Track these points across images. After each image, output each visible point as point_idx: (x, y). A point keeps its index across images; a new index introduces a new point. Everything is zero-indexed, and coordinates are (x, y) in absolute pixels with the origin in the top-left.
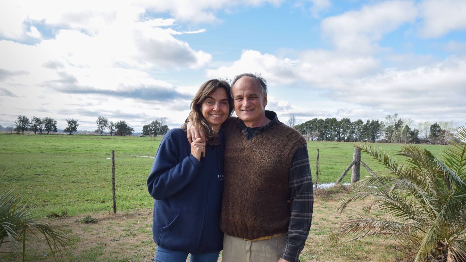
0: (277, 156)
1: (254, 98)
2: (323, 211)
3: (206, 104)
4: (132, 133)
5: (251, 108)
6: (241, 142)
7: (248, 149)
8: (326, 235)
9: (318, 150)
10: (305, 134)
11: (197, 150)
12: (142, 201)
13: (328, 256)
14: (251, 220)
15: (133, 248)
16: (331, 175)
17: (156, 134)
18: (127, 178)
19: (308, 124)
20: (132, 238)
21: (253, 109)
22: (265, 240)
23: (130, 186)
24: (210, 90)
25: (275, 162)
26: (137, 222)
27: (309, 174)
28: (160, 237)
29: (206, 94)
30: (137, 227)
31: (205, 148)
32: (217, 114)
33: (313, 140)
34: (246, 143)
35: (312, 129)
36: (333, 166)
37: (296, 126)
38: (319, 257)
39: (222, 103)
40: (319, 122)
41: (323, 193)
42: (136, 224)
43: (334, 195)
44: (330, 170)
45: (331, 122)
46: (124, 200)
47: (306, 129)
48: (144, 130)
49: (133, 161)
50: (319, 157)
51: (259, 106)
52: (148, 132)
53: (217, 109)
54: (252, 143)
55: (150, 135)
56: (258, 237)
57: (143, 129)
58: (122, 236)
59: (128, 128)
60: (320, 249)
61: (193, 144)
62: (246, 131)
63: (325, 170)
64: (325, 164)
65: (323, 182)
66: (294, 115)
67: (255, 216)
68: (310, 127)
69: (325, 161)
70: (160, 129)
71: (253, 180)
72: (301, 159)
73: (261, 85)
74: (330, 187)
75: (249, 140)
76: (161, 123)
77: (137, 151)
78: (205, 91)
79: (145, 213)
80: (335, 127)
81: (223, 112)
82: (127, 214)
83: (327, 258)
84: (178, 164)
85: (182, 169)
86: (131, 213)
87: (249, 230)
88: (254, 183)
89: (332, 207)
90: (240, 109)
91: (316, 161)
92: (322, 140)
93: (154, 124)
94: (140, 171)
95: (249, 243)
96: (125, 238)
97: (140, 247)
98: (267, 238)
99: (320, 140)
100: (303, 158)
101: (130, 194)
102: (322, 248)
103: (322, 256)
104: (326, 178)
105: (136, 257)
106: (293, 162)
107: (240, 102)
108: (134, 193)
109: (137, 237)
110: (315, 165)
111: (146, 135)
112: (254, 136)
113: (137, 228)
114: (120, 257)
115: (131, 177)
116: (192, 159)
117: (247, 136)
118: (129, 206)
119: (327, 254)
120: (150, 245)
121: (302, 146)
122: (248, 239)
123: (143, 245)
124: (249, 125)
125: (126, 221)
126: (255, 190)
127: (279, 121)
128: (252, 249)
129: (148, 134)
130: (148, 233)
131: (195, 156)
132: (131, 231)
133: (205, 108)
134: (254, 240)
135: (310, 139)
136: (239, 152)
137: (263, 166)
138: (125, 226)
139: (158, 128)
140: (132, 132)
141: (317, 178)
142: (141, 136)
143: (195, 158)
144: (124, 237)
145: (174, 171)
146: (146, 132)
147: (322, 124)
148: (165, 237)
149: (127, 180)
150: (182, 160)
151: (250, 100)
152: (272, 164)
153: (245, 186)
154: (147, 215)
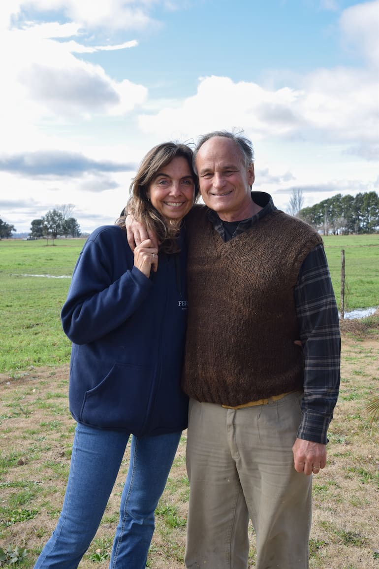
0: (274, 267)
1: (232, 173)
2: (355, 358)
3: (157, 186)
4: (12, 235)
5: (227, 190)
6: (214, 246)
7: (226, 257)
8: (363, 401)
9: (343, 251)
10: (321, 223)
11: (145, 259)
12: (38, 354)
13: (367, 436)
14: (234, 374)
15: (27, 435)
16: (369, 295)
17: (55, 235)
18: (8, 315)
19: (325, 205)
20: (24, 419)
21: (231, 191)
22: (257, 406)
23: (14, 328)
24: (161, 162)
25: (271, 276)
26: (32, 390)
27: (331, 294)
28: (83, 408)
29: (154, 169)
30: (32, 399)
31: (157, 257)
32: (177, 201)
33: (334, 233)
34: (223, 247)
35: (332, 215)
36: (372, 279)
37: (304, 210)
38: (351, 438)
39: (184, 182)
40: (346, 200)
41: (354, 327)
42: (29, 394)
43: (374, 330)
44: (367, 285)
45: (366, 199)
46: (6, 353)
47: (321, 214)
48: (34, 229)
49: (18, 285)
50: (346, 264)
51: (241, 186)
52: (42, 231)
53: (176, 193)
54: (232, 247)
55: (45, 237)
56: (246, 401)
57: (31, 226)
58: (6, 417)
59: (4, 226)
60: (352, 425)
61: (139, 250)
62: (222, 227)
63: (357, 286)
64: (357, 276)
65: (355, 308)
66: (299, 190)
67: (240, 367)
68: (330, 211)
69: (358, 271)
70: (63, 226)
71: (236, 308)
72: (315, 270)
73: (243, 151)
74: (367, 316)
75: (227, 242)
76: (63, 214)
77: (24, 266)
78: (154, 164)
79: (45, 374)
80: (374, 208)
81: (186, 198)
82: (13, 377)
83: (366, 440)
84: (112, 284)
85: (120, 291)
86: (19, 375)
87: (230, 390)
88: (238, 312)
89: (372, 351)
90: (209, 192)
91: (341, 271)
92: (352, 233)
93: (50, 216)
94: (31, 301)
95: (232, 413)
96: (12, 419)
97: (38, 433)
98: (260, 402)
99: (348, 232)
100: (318, 269)
101: (15, 343)
102: (357, 423)
103: (356, 437)
104: (361, 299)
105: (33, 451)
106: (301, 277)
107: (210, 180)
108: (23, 340)
109: (33, 416)
110: (340, 278)
111: (37, 236)
112: (235, 236)
113: (32, 402)
114: (4, 453)
115: (16, 313)
116: (136, 275)
117: (223, 235)
118: (14, 364)
119: (364, 433)
120: (57, 429)
121: (316, 249)
122: (230, 405)
123: (44, 430)
124: (227, 218)
125: (12, 390)
126: (240, 324)
127: (275, 208)
128: (237, 422)
129: (42, 235)
130: (52, 409)
131: (141, 270)
132: (22, 407)
133: (155, 193)
134: (239, 407)
135: (331, 232)
136: (212, 263)
137: (252, 284)
138: (11, 400)
139: (59, 224)
140: (12, 232)
141: (343, 301)
142: (28, 240)
143: (140, 271)
144: (10, 417)
145: (107, 296)
146: (37, 231)
147: (350, 205)
148: (91, 407)
149: (8, 318)
150: (119, 278)
151: (226, 177)
152: (266, 279)
153: (223, 317)
154: (48, 377)
